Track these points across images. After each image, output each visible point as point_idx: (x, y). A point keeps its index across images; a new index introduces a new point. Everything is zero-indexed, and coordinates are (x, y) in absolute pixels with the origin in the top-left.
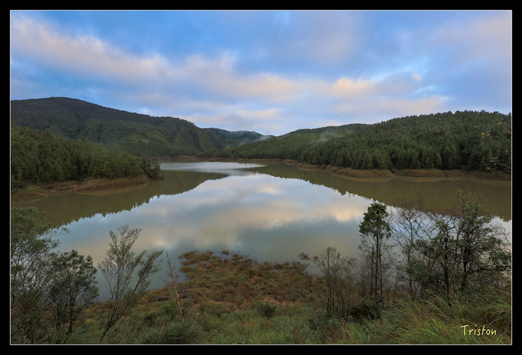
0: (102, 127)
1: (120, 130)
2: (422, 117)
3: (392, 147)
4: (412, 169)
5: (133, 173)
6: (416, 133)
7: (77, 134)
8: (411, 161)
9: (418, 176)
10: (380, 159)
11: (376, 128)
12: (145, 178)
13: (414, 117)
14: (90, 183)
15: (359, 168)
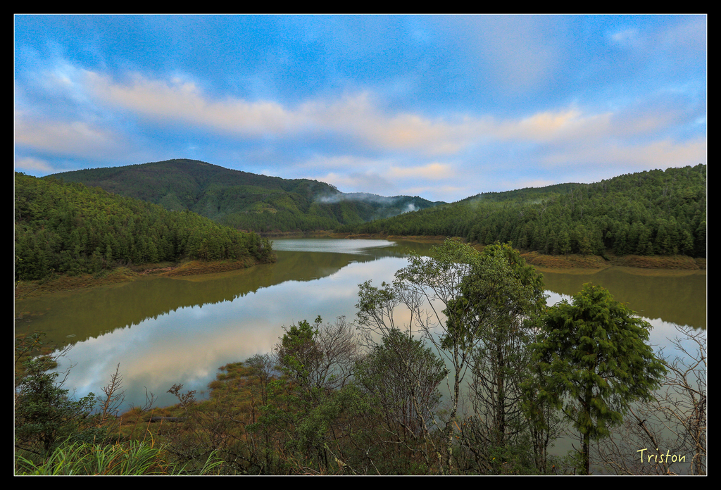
0: (223, 194)
1: (243, 197)
2: (670, 171)
3: (607, 220)
4: (639, 254)
5: (235, 254)
6: (655, 197)
7: (195, 203)
8: (637, 243)
9: (647, 267)
10: (582, 239)
11: (590, 191)
12: (251, 260)
13: (656, 173)
14: (185, 265)
15: (550, 251)
